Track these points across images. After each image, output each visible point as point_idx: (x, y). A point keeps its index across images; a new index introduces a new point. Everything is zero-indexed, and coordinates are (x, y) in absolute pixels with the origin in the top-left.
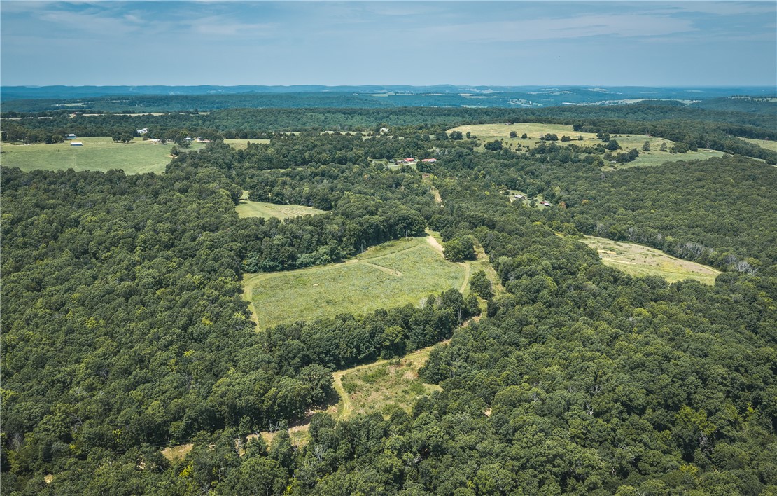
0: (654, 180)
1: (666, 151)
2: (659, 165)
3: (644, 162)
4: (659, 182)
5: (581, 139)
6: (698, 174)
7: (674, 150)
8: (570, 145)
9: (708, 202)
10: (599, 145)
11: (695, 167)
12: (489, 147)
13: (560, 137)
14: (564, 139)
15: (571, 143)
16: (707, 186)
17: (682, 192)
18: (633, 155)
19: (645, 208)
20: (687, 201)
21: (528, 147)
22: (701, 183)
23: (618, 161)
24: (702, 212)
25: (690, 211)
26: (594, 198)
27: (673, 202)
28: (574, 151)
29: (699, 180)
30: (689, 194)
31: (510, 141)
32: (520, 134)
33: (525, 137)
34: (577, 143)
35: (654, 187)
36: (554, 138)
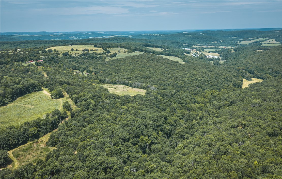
0: (123, 63)
1: (125, 53)
2: (124, 57)
3: (119, 57)
4: (124, 63)
5: (97, 50)
6: (136, 60)
7: (128, 52)
8: (94, 52)
9: (140, 69)
10: (104, 52)
11: (135, 57)
12: (64, 54)
13: (90, 50)
14: (91, 50)
15: (94, 51)
16: (139, 64)
17: (132, 66)
18: (115, 55)
19: (121, 72)
20: (134, 69)
21: (78, 54)
22: (137, 63)
23: (111, 57)
24: (139, 72)
25: (135, 72)
26: (104, 70)
27: (130, 70)
28: (95, 54)
29: (137, 62)
30: (134, 66)
31: (72, 52)
32: (75, 49)
33: (77, 50)
34: (96, 51)
35: (123, 65)
36: (88, 50)
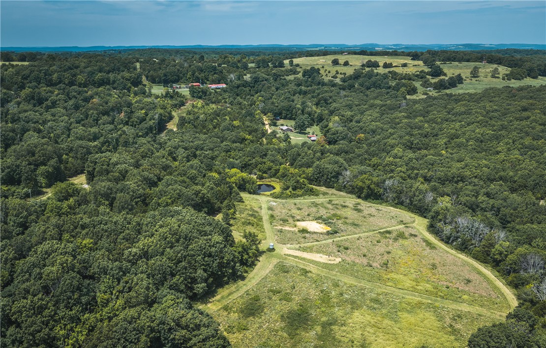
0: (463, 109)
1: (498, 78)
2: (479, 91)
3: (467, 89)
4: (468, 113)
5: (405, 65)
6: (524, 103)
7: (508, 77)
8: (389, 72)
9: (527, 141)
10: (422, 72)
11: (524, 93)
12: (305, 73)
13: (381, 64)
14: (386, 66)
15: (391, 69)
16: (532, 118)
17: (494, 126)
18: (457, 81)
19: (435, 146)
20: (498, 138)
21: (345, 74)
22: (525, 114)
23: (435, 88)
24: (516, 155)
25: (498, 153)
27: (477, 140)
28: (392, 78)
29: (525, 109)
30: (503, 128)
31: (333, 70)
32: (341, 62)
33: (346, 64)
34: (399, 70)
35: (460, 118)
36: (376, 65)
